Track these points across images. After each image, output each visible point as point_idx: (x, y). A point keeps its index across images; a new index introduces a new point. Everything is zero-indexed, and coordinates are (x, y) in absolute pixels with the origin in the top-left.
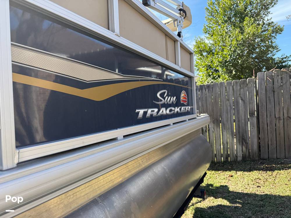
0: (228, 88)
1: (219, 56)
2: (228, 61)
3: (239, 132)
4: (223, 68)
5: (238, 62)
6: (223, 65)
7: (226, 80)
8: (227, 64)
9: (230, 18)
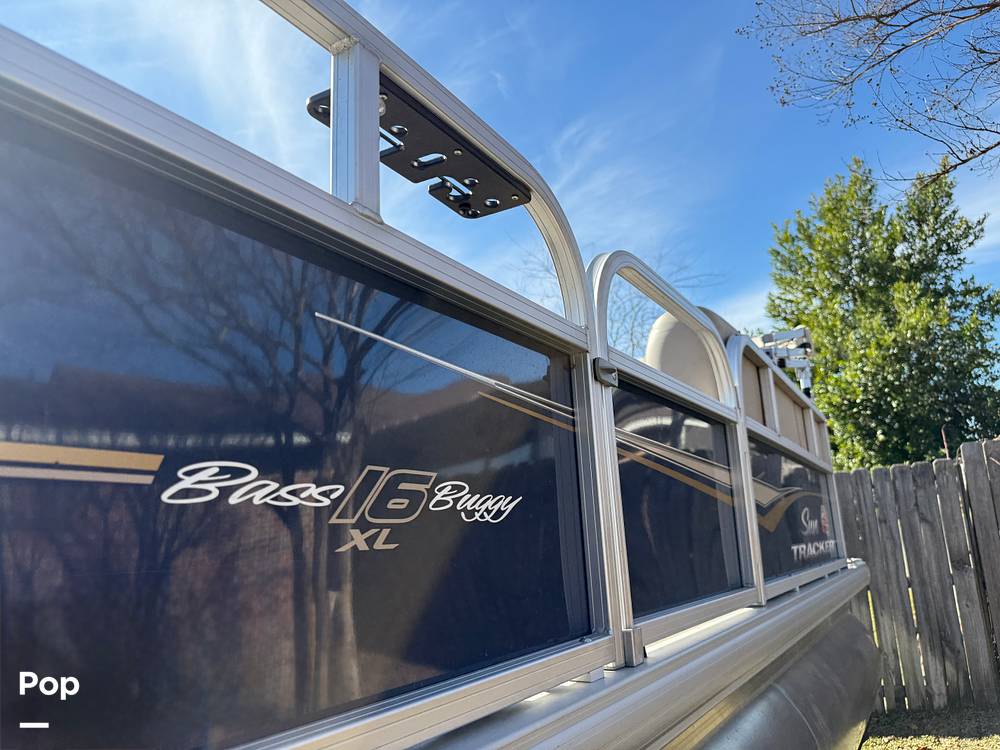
0: (878, 487)
1: (830, 388)
2: (859, 404)
3: (928, 619)
4: (845, 424)
5: (889, 404)
6: (843, 414)
7: (860, 458)
8: (855, 410)
9: (846, 279)
